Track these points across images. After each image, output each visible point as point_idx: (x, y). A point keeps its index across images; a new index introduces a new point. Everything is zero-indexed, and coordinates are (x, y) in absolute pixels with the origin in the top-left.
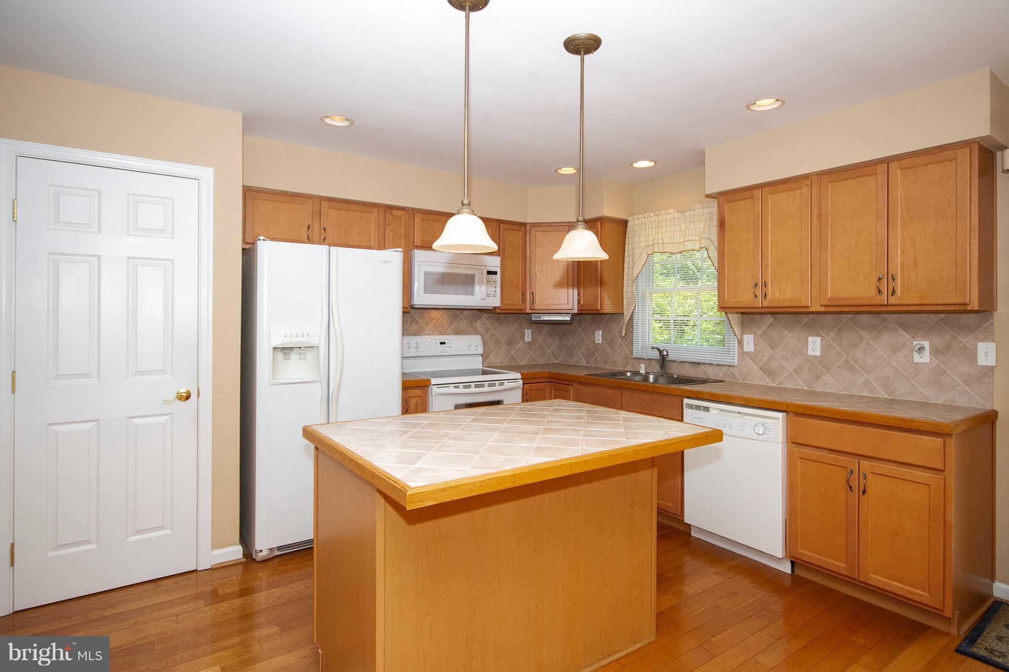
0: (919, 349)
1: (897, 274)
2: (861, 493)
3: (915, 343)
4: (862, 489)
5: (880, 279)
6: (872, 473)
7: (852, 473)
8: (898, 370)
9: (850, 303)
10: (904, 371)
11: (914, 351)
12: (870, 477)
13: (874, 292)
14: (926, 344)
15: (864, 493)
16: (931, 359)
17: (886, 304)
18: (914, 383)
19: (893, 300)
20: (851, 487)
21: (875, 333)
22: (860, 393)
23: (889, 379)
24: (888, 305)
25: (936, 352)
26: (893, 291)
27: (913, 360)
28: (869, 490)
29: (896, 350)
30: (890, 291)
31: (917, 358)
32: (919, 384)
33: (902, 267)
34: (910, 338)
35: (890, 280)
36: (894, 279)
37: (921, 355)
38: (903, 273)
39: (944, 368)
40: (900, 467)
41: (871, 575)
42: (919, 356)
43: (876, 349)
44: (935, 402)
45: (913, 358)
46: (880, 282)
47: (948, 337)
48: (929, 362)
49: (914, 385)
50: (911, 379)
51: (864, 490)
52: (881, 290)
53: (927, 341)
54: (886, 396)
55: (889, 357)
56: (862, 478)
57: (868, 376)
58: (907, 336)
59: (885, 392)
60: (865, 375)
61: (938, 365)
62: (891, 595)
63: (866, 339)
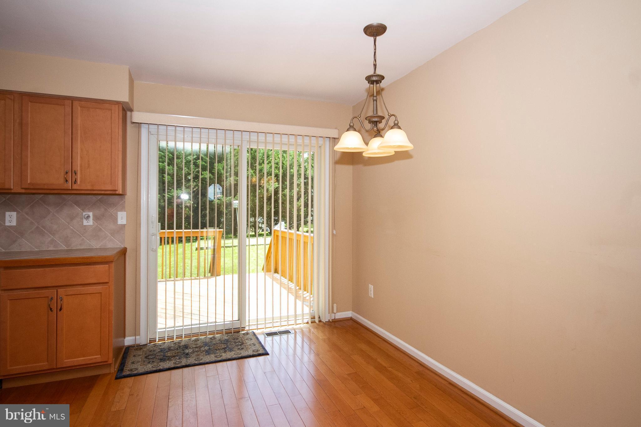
0: (87, 217)
1: (78, 171)
2: (58, 310)
3: (84, 214)
4: (59, 308)
5: (67, 173)
6: (66, 295)
7: (52, 299)
8: (73, 231)
9: (46, 187)
10: (77, 231)
11: (84, 218)
12: (65, 298)
13: (62, 181)
14: (91, 214)
15: (61, 310)
16: (93, 223)
17: (71, 189)
18: (84, 238)
19: (75, 187)
20: (51, 309)
21: (58, 208)
22: (48, 248)
23: (67, 237)
24: (72, 190)
25: (96, 218)
26: (76, 181)
27: (83, 224)
28: (64, 307)
29: (72, 218)
30: (74, 180)
31: (85, 223)
32: (86, 238)
33: (81, 166)
34: (81, 211)
35: (74, 174)
36: (76, 174)
37: (88, 220)
38: (81, 170)
39: (100, 227)
40: (84, 287)
41: (65, 361)
42: (87, 222)
43: (59, 218)
44: (95, 247)
45: (83, 223)
46: (67, 175)
47: (103, 210)
48: (92, 224)
49: (84, 239)
50: (81, 236)
51: (61, 308)
52: (67, 180)
53: (91, 212)
54: (66, 248)
55: (68, 223)
56: (59, 300)
57: (54, 237)
58: (79, 209)
59: (65, 245)
60: (51, 236)
61: (97, 226)
62: (78, 367)
63: (52, 212)
